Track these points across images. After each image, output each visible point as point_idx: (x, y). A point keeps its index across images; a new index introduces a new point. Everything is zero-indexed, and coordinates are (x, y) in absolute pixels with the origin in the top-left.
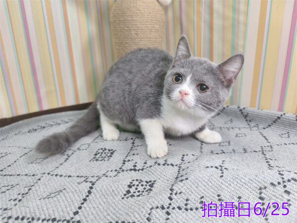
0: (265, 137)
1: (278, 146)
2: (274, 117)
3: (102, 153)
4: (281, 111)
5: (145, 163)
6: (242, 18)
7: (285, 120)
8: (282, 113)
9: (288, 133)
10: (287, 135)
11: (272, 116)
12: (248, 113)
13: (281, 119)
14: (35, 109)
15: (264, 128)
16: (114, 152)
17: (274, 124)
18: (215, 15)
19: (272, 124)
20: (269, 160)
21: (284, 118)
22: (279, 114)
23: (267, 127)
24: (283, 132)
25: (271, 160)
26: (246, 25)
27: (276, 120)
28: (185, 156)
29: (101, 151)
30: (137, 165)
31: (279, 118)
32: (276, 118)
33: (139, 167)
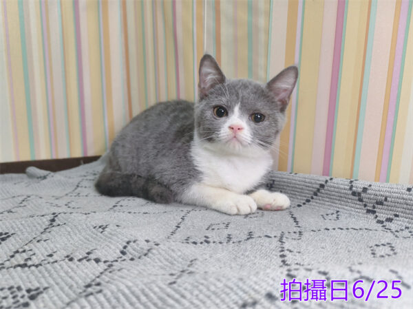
0: (295, 219)
1: (312, 233)
2: (314, 186)
4: (328, 175)
5: (51, 256)
6: (262, 22)
7: (332, 189)
8: (328, 178)
9: (338, 212)
10: (335, 216)
11: (311, 183)
12: (274, 181)
13: (326, 188)
15: (299, 206)
16: (9, 236)
17: (315, 197)
18: (223, 20)
19: (312, 198)
20: (286, 253)
21: (331, 187)
22: (322, 179)
23: (304, 204)
24: (329, 212)
25: (291, 251)
26: (268, 33)
27: (318, 190)
28: (132, 244)
30: (34, 258)
31: (322, 186)
32: (318, 186)
33: (35, 260)
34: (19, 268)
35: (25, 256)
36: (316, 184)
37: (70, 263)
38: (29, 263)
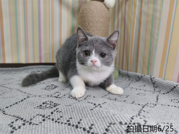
3: (50, 86)
8: (178, 84)
11: (170, 85)
14: (37, 61)
15: (164, 94)
16: (57, 87)
19: (170, 92)
22: (175, 84)
23: (166, 93)
27: (173, 88)
29: (51, 85)
30: (60, 95)
31: (175, 87)
32: (173, 87)
33: (60, 96)
34: (55, 98)
35: (58, 94)
36: (172, 85)
37: (69, 98)
38: (58, 97)
